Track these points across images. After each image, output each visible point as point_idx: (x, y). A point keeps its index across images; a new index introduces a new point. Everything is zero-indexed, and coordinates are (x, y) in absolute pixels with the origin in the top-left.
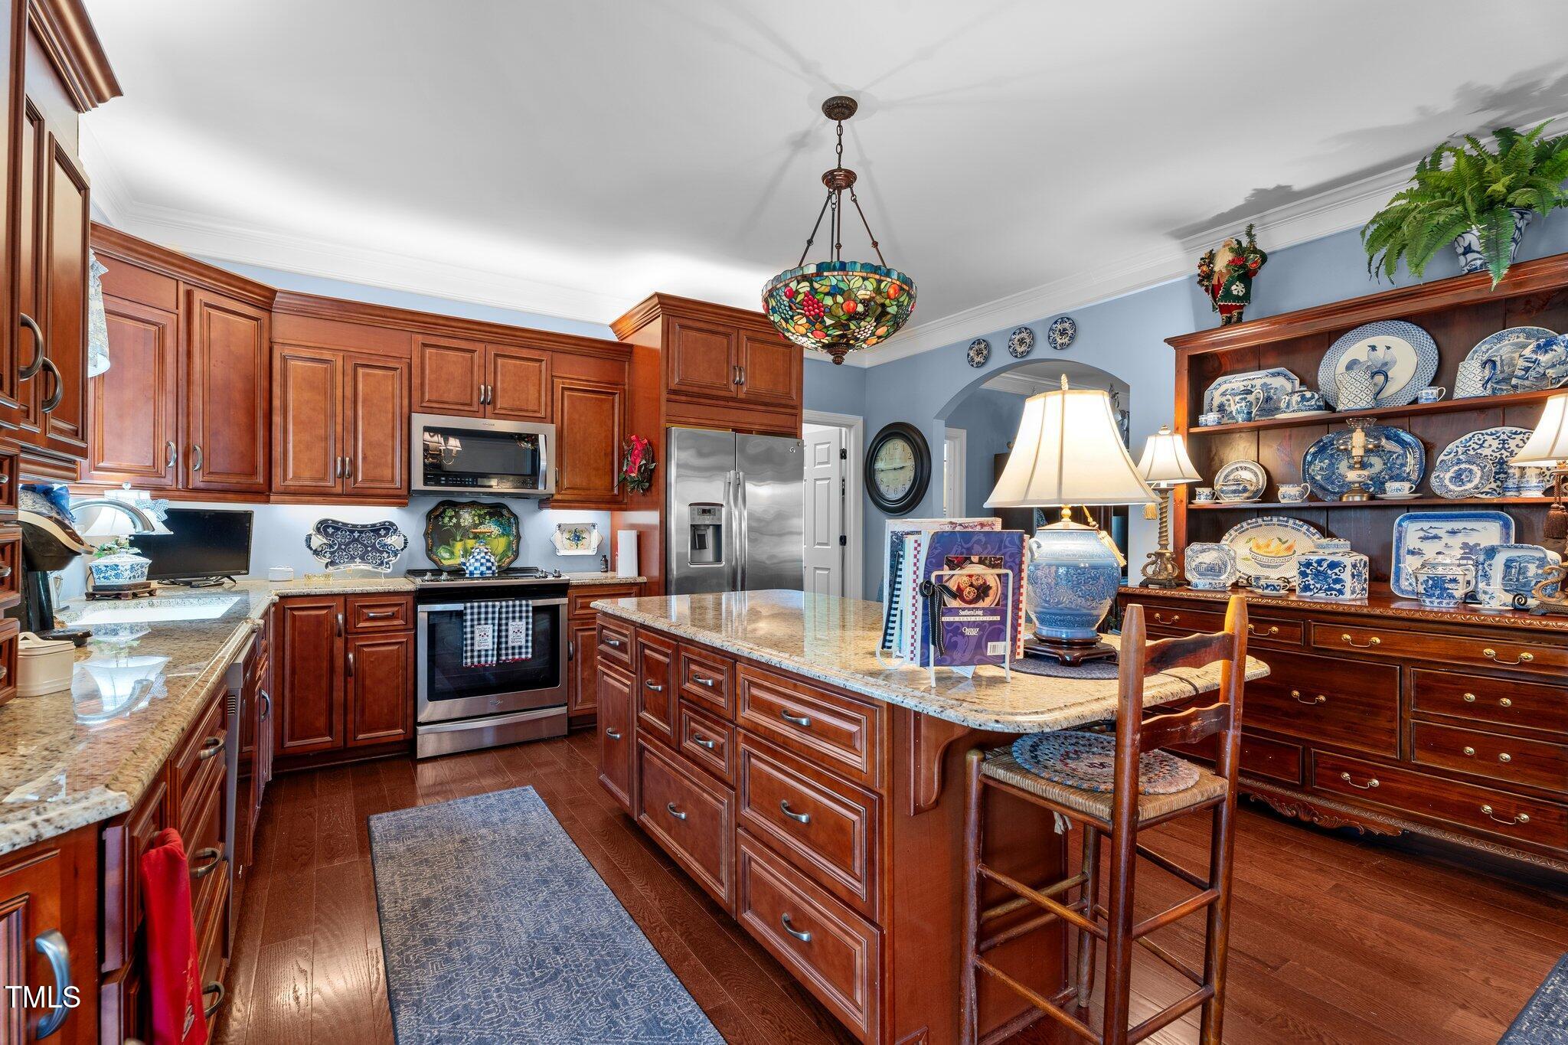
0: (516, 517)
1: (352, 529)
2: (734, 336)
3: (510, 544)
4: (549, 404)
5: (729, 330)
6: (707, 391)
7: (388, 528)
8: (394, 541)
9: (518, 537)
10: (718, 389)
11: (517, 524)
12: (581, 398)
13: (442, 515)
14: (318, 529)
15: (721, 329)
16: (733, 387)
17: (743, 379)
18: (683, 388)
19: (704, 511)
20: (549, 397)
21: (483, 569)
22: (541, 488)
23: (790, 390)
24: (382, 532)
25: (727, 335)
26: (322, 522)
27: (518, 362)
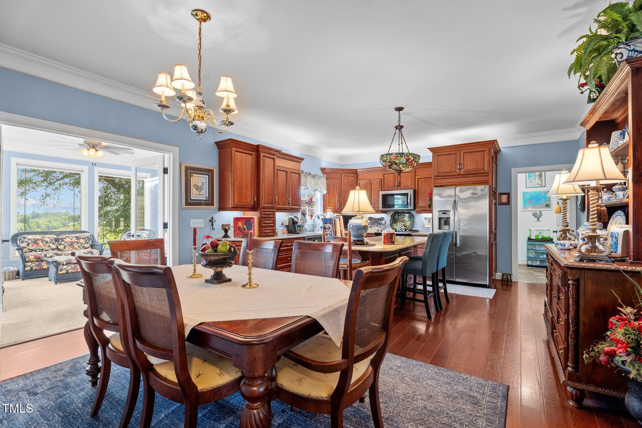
0: (413, 216)
1: (375, 219)
2: (458, 155)
3: (411, 223)
4: (414, 183)
5: (457, 152)
6: (448, 174)
7: (382, 219)
8: (383, 222)
9: (413, 222)
10: (453, 172)
11: (413, 217)
12: (423, 180)
13: (395, 216)
14: (369, 219)
15: (453, 152)
16: (458, 171)
17: (461, 167)
18: (439, 175)
19: (444, 213)
20: (414, 182)
21: (399, 230)
22: (409, 207)
23: (484, 167)
24: (382, 220)
25: (456, 154)
26: (370, 218)
27: (406, 173)
